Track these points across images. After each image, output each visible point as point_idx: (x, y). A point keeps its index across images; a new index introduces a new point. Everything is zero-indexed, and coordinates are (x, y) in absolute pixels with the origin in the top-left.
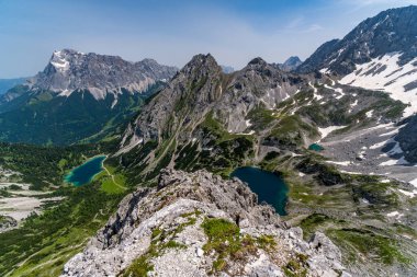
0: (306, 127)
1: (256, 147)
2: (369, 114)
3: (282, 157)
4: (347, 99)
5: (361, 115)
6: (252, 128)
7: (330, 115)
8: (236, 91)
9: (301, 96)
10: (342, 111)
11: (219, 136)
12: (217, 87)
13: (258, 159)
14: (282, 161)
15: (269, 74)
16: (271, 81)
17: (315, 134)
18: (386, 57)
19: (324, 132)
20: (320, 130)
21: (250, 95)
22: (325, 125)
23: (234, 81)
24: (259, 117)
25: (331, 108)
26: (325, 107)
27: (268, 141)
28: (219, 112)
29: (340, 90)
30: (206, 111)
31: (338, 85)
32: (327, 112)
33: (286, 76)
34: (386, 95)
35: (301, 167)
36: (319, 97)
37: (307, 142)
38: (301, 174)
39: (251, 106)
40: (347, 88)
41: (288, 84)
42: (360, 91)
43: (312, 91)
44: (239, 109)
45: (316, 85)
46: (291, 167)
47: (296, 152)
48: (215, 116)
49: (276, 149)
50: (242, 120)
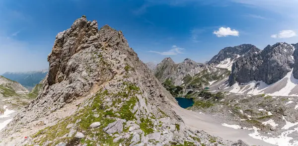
0: (204, 82)
1: (184, 90)
2: (223, 75)
3: (194, 93)
4: (217, 71)
5: (221, 76)
6: (184, 84)
7: (213, 77)
8: (179, 70)
9: (203, 72)
10: (216, 75)
11: (170, 87)
12: (172, 69)
13: (184, 94)
14: (194, 94)
15: (192, 63)
16: (193, 66)
17: (207, 84)
18: (228, 59)
19: (211, 83)
20: (209, 82)
21: (184, 71)
22: (211, 81)
23: (179, 66)
24: (187, 79)
25: (213, 74)
26: (211, 74)
27: (189, 88)
28: (171, 78)
29: (216, 69)
30: (166, 78)
31: (215, 67)
32: (211, 76)
33: (198, 65)
34: (227, 69)
35: (200, 95)
36: (209, 71)
37: (204, 86)
38: (200, 98)
39: (185, 75)
40: (218, 68)
41: (199, 67)
42: (221, 69)
43: (207, 70)
44: (180, 77)
45: (209, 68)
46: (197, 96)
47: (199, 90)
48: (170, 79)
49: (192, 90)
50: (181, 81)
